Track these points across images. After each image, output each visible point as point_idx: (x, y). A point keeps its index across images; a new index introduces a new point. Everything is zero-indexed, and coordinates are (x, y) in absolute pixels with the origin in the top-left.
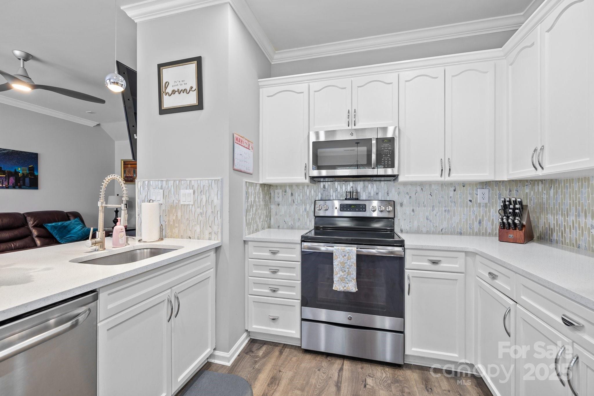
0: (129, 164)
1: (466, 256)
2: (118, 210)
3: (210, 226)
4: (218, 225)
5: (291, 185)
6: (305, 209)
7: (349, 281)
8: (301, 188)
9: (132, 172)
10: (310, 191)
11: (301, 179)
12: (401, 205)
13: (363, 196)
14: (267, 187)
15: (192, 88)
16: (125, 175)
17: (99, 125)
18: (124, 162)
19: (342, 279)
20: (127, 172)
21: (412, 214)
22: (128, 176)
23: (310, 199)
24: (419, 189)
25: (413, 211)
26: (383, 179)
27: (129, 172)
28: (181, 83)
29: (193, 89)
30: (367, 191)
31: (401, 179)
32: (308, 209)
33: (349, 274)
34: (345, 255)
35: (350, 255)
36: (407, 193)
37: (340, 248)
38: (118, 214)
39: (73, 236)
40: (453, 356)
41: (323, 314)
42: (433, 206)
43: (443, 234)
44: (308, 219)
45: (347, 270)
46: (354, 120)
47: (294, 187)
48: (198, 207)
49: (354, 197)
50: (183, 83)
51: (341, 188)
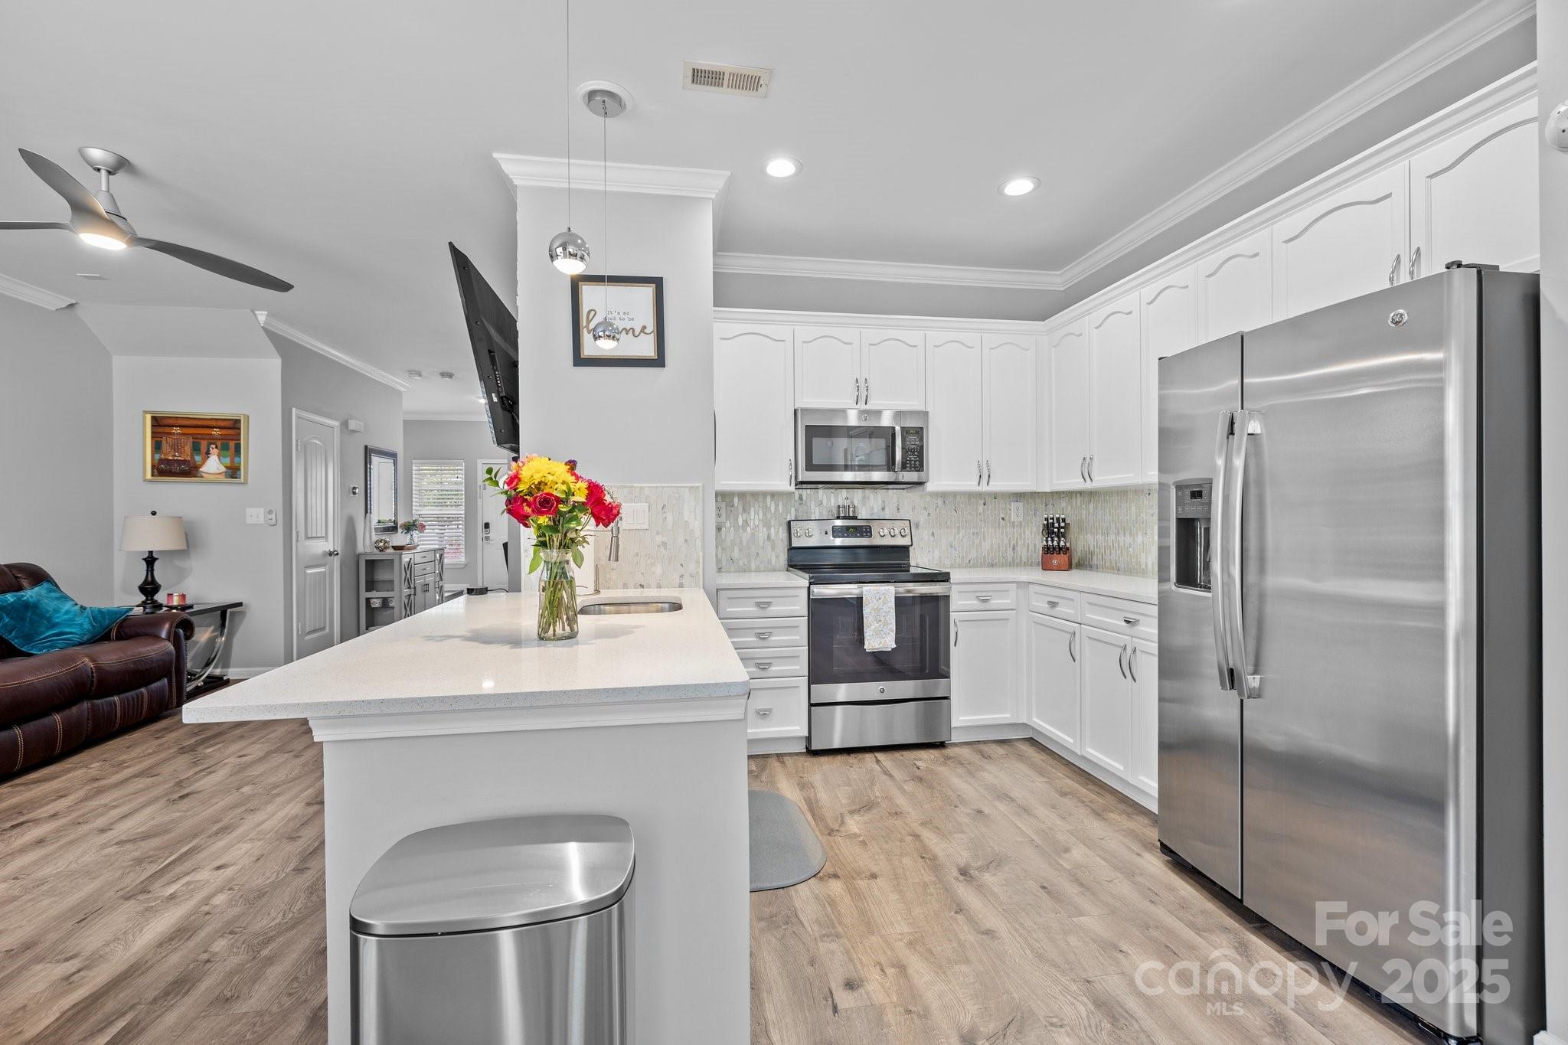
0: (176, 426)
1: (1017, 588)
2: (155, 555)
4: (698, 562)
5: (742, 495)
6: (769, 537)
7: (885, 634)
8: (760, 499)
9: (188, 449)
10: (777, 506)
11: (785, 485)
12: (917, 526)
13: (863, 514)
15: (644, 327)
16: (157, 456)
17: (73, 305)
18: (154, 419)
19: (877, 633)
20: (165, 447)
21: (932, 538)
22: (170, 458)
23: (781, 518)
24: (940, 502)
25: (933, 534)
27: (176, 447)
28: (622, 316)
29: (646, 331)
30: (868, 506)
31: (930, 487)
32: (773, 536)
33: (886, 624)
34: (880, 598)
35: (887, 597)
36: (925, 508)
37: (872, 588)
38: (155, 568)
40: (1005, 717)
41: (842, 691)
42: (958, 528)
43: (970, 567)
44: (773, 554)
45: (883, 619)
46: (866, 393)
47: (749, 498)
48: (658, 533)
49: (851, 515)
50: (626, 317)
51: (829, 500)
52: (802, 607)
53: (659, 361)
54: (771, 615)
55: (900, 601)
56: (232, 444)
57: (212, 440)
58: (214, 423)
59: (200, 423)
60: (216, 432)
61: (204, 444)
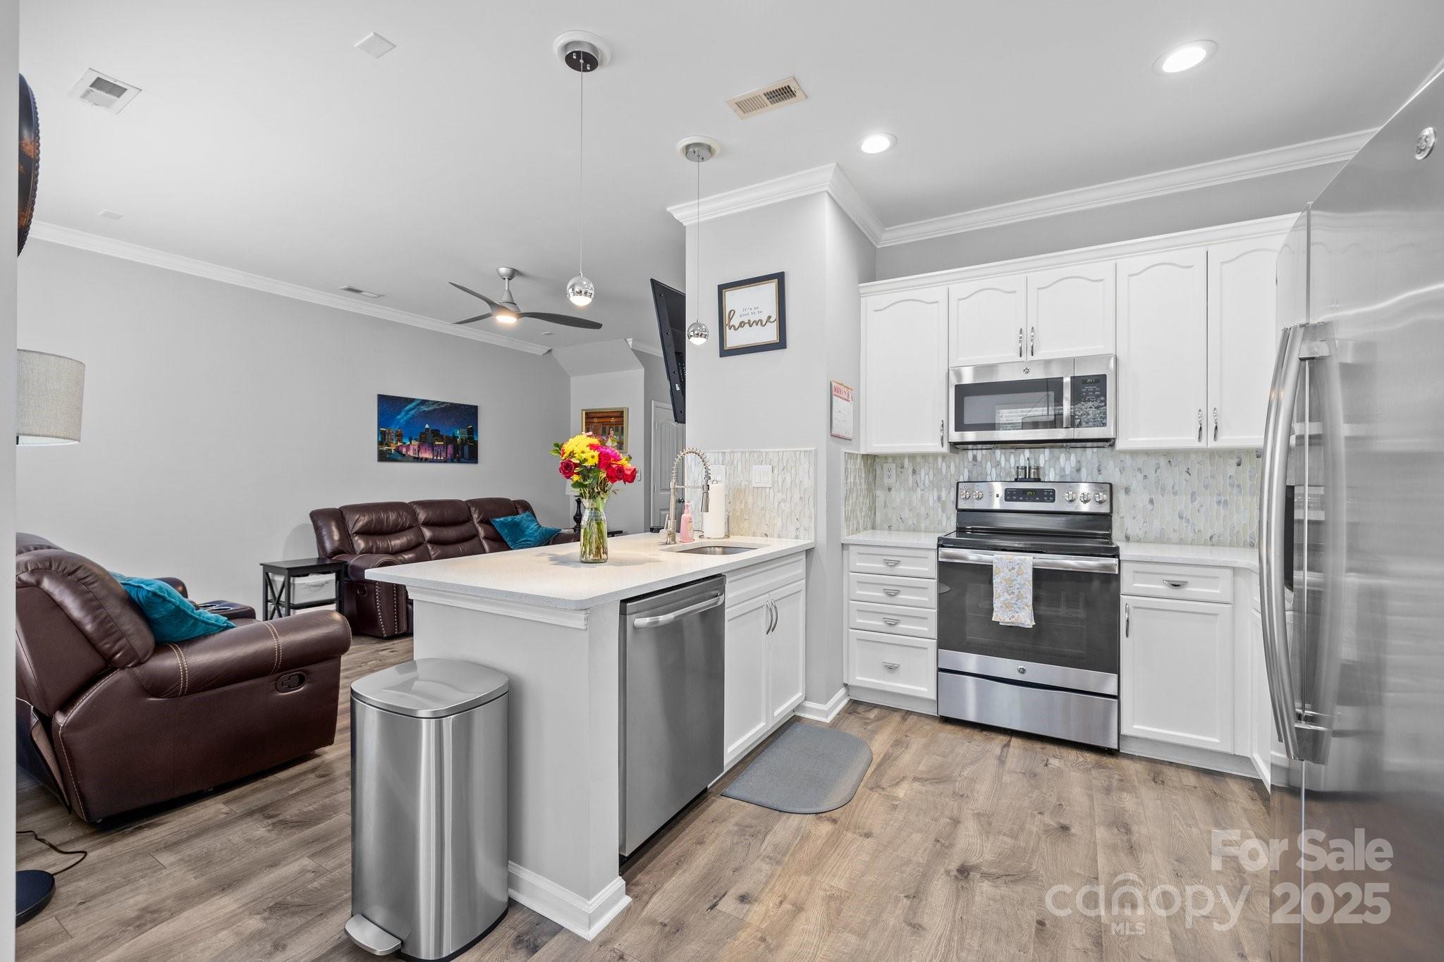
0: (596, 416)
1: (1234, 575)
3: (797, 519)
4: (810, 517)
5: (912, 457)
6: (939, 498)
7: (1019, 608)
8: (931, 460)
9: (600, 431)
10: (948, 467)
11: (933, 445)
12: (1127, 490)
13: (1051, 475)
14: (871, 460)
15: (770, 317)
17: (550, 351)
18: (586, 412)
19: (1008, 606)
21: (1150, 507)
23: (949, 479)
24: (1163, 461)
25: (1151, 501)
26: (1089, 444)
27: (595, 431)
28: (753, 310)
29: (772, 320)
30: (1058, 467)
32: (944, 498)
33: (1019, 597)
34: (1013, 568)
35: (1022, 567)
36: (1139, 470)
37: (1004, 556)
39: (529, 539)
40: (1212, 741)
41: (973, 662)
42: (1193, 494)
43: (1213, 545)
44: (944, 515)
45: (1016, 592)
46: (1030, 344)
47: (918, 460)
48: (779, 491)
49: (1032, 476)
50: (756, 311)
51: (1007, 460)
52: (931, 569)
53: (781, 344)
54: (899, 574)
55: (1039, 575)
56: (620, 427)
57: (611, 425)
58: (611, 415)
59: (605, 415)
60: (613, 420)
61: (607, 427)
